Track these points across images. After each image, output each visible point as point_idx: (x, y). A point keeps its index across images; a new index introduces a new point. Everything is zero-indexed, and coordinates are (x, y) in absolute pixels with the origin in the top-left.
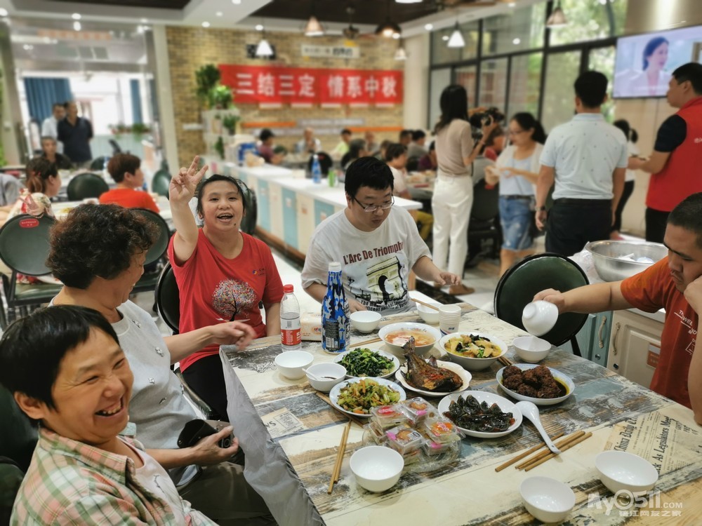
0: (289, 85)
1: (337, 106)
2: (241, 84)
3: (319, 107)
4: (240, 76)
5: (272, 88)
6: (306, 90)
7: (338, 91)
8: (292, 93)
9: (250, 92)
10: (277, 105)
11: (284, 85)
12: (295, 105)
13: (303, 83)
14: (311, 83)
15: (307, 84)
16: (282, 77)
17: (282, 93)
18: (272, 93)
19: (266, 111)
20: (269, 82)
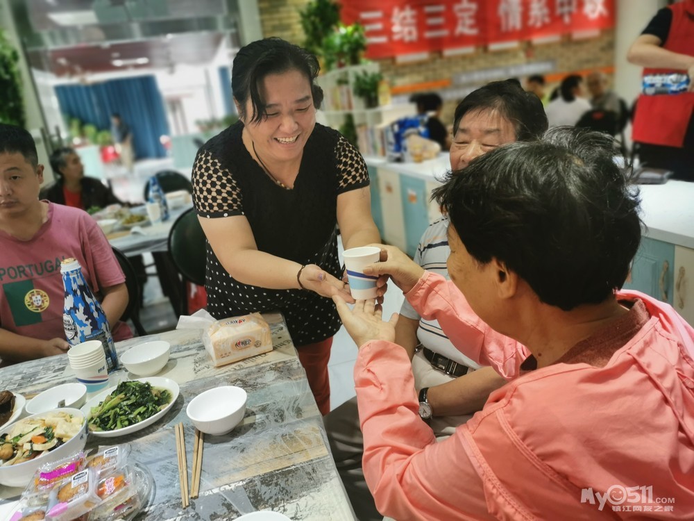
0: (439, 21)
1: (513, 45)
3: (486, 49)
4: (364, 16)
5: (414, 30)
6: (465, 27)
7: (515, 22)
8: (444, 33)
9: (382, 40)
10: (423, 56)
11: (432, 21)
12: (448, 52)
13: (459, 15)
14: (471, 13)
15: (466, 15)
16: (428, 9)
17: (428, 35)
18: (414, 36)
19: (404, 66)
20: (410, 20)
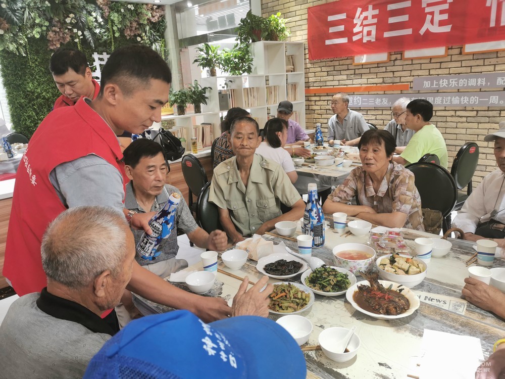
0: (405, 18)
2: (332, 30)
4: (331, 18)
5: (373, 29)
6: (434, 25)
8: (409, 31)
10: (383, 57)
11: (392, 20)
12: (409, 54)
13: (427, 10)
14: (446, 7)
15: (436, 9)
16: (391, 7)
18: (372, 38)
20: (371, 20)
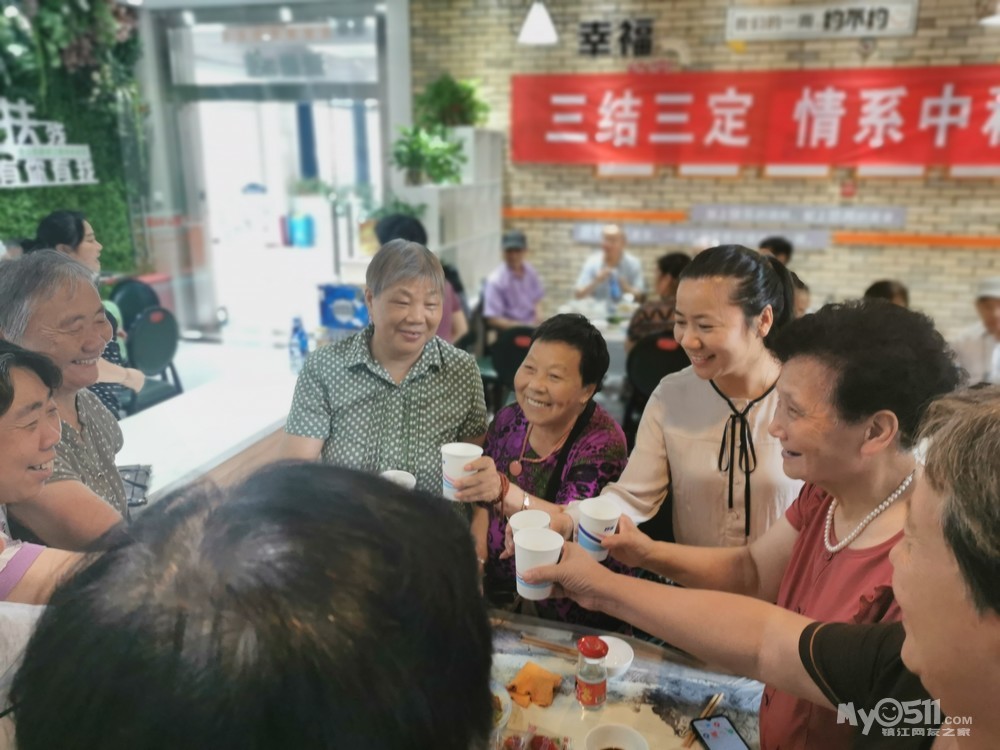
0: (682, 118)
2: (558, 118)
3: (760, 174)
4: (558, 100)
5: (633, 129)
6: (726, 131)
7: (827, 131)
8: (686, 138)
9: (578, 138)
10: (645, 169)
11: (664, 118)
12: (687, 169)
13: (717, 112)
14: (741, 111)
15: (729, 113)
16: (662, 99)
17: (655, 138)
18: (631, 139)
19: (611, 180)
20: (628, 113)
